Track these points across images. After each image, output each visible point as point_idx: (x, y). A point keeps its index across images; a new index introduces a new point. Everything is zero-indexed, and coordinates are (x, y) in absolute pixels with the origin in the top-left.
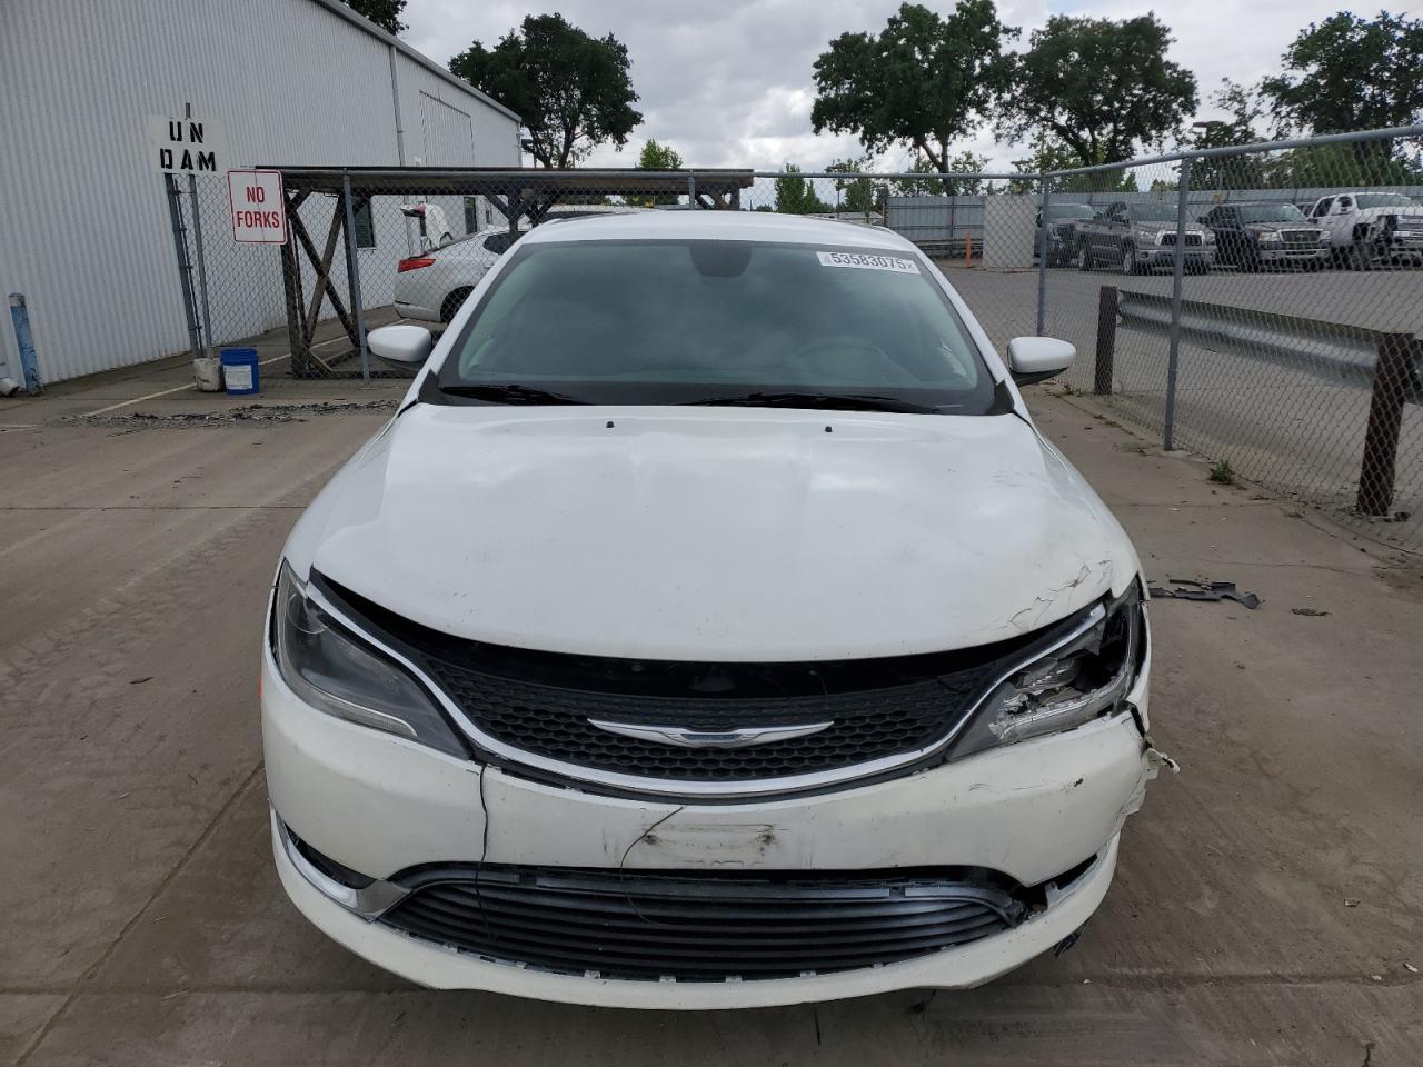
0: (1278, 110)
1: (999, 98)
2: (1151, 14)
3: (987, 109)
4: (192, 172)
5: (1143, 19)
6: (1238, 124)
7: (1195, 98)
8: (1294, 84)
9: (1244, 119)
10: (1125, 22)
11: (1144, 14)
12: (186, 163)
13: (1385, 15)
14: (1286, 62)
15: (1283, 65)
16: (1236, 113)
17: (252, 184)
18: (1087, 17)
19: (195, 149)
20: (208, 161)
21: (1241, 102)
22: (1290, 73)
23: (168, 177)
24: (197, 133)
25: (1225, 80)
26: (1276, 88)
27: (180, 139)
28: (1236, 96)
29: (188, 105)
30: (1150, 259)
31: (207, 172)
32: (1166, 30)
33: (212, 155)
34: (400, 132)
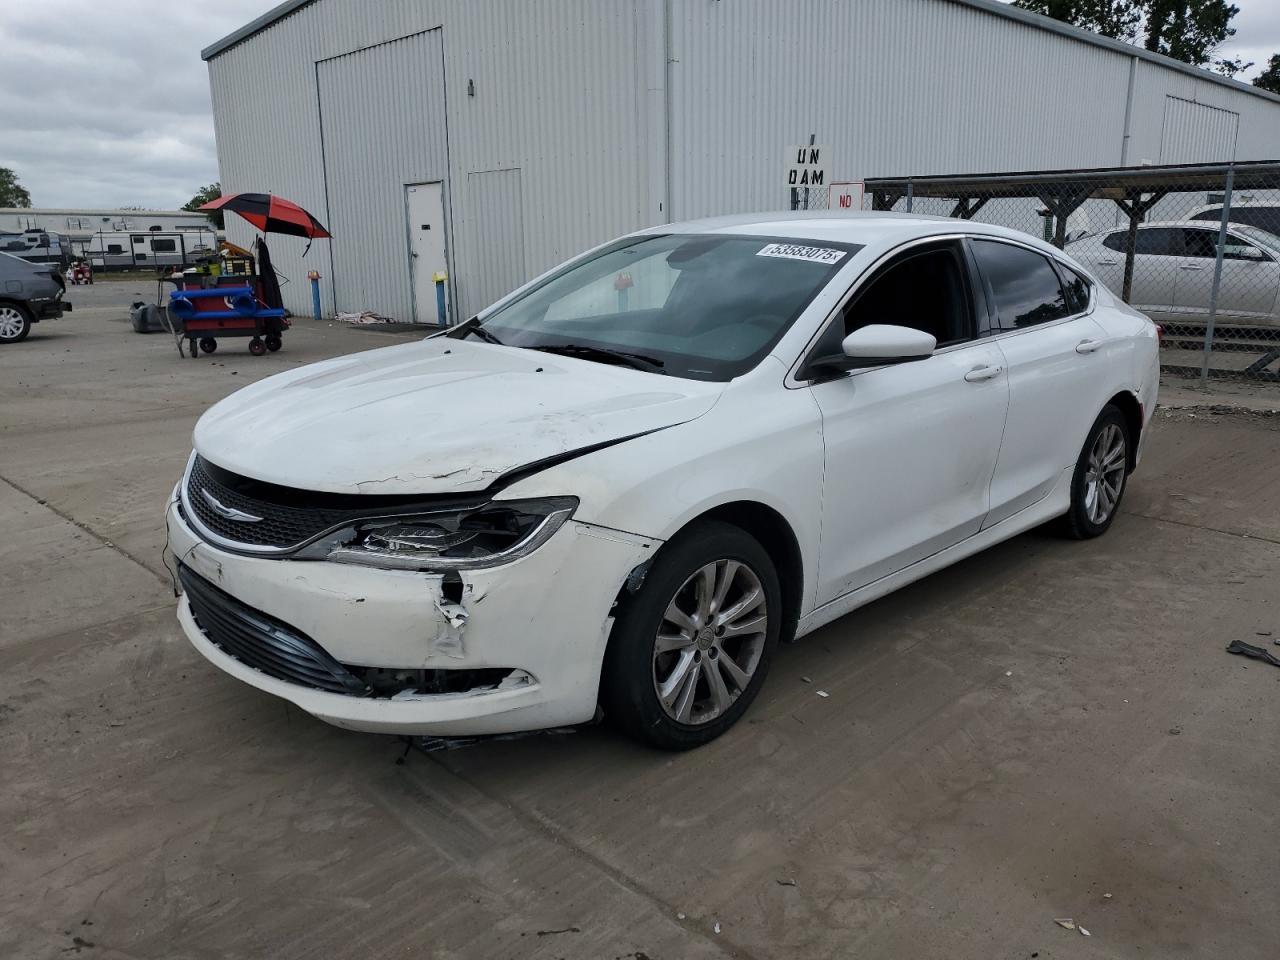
4: (807, 186)
12: (804, 181)
17: (844, 194)
19: (811, 168)
20: (818, 177)
23: (794, 190)
24: (815, 157)
27: (803, 162)
29: (813, 136)
31: (817, 185)
33: (822, 172)
34: (1126, 137)
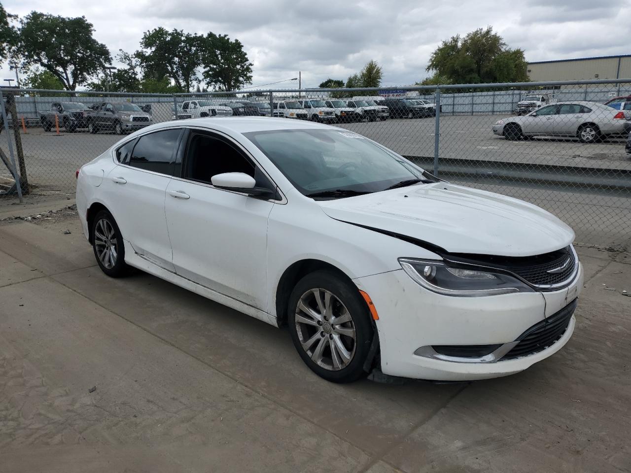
0: (142, 65)
1: (10, 48)
2: (83, 17)
3: (4, 53)
5: (80, 19)
6: (129, 69)
7: (110, 57)
8: (147, 54)
9: (132, 68)
10: (69, 19)
11: (80, 16)
13: (176, 30)
14: (142, 45)
15: (141, 47)
16: (128, 64)
18: (49, 14)
21: (129, 60)
22: (145, 50)
25: (120, 50)
26: (139, 55)
28: (126, 57)
30: (129, 127)
32: (91, 25)
